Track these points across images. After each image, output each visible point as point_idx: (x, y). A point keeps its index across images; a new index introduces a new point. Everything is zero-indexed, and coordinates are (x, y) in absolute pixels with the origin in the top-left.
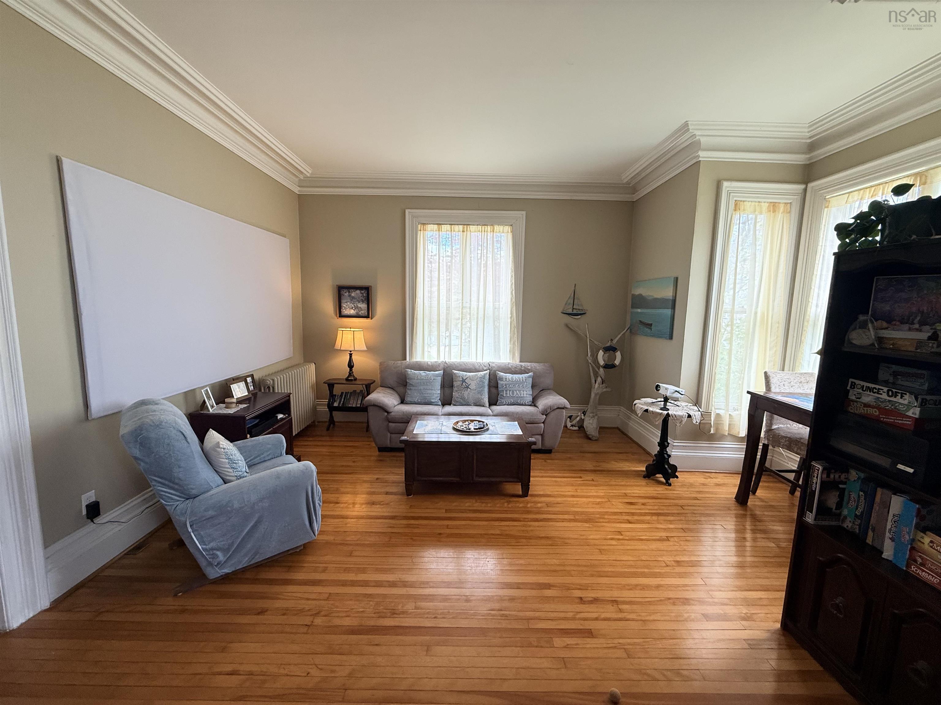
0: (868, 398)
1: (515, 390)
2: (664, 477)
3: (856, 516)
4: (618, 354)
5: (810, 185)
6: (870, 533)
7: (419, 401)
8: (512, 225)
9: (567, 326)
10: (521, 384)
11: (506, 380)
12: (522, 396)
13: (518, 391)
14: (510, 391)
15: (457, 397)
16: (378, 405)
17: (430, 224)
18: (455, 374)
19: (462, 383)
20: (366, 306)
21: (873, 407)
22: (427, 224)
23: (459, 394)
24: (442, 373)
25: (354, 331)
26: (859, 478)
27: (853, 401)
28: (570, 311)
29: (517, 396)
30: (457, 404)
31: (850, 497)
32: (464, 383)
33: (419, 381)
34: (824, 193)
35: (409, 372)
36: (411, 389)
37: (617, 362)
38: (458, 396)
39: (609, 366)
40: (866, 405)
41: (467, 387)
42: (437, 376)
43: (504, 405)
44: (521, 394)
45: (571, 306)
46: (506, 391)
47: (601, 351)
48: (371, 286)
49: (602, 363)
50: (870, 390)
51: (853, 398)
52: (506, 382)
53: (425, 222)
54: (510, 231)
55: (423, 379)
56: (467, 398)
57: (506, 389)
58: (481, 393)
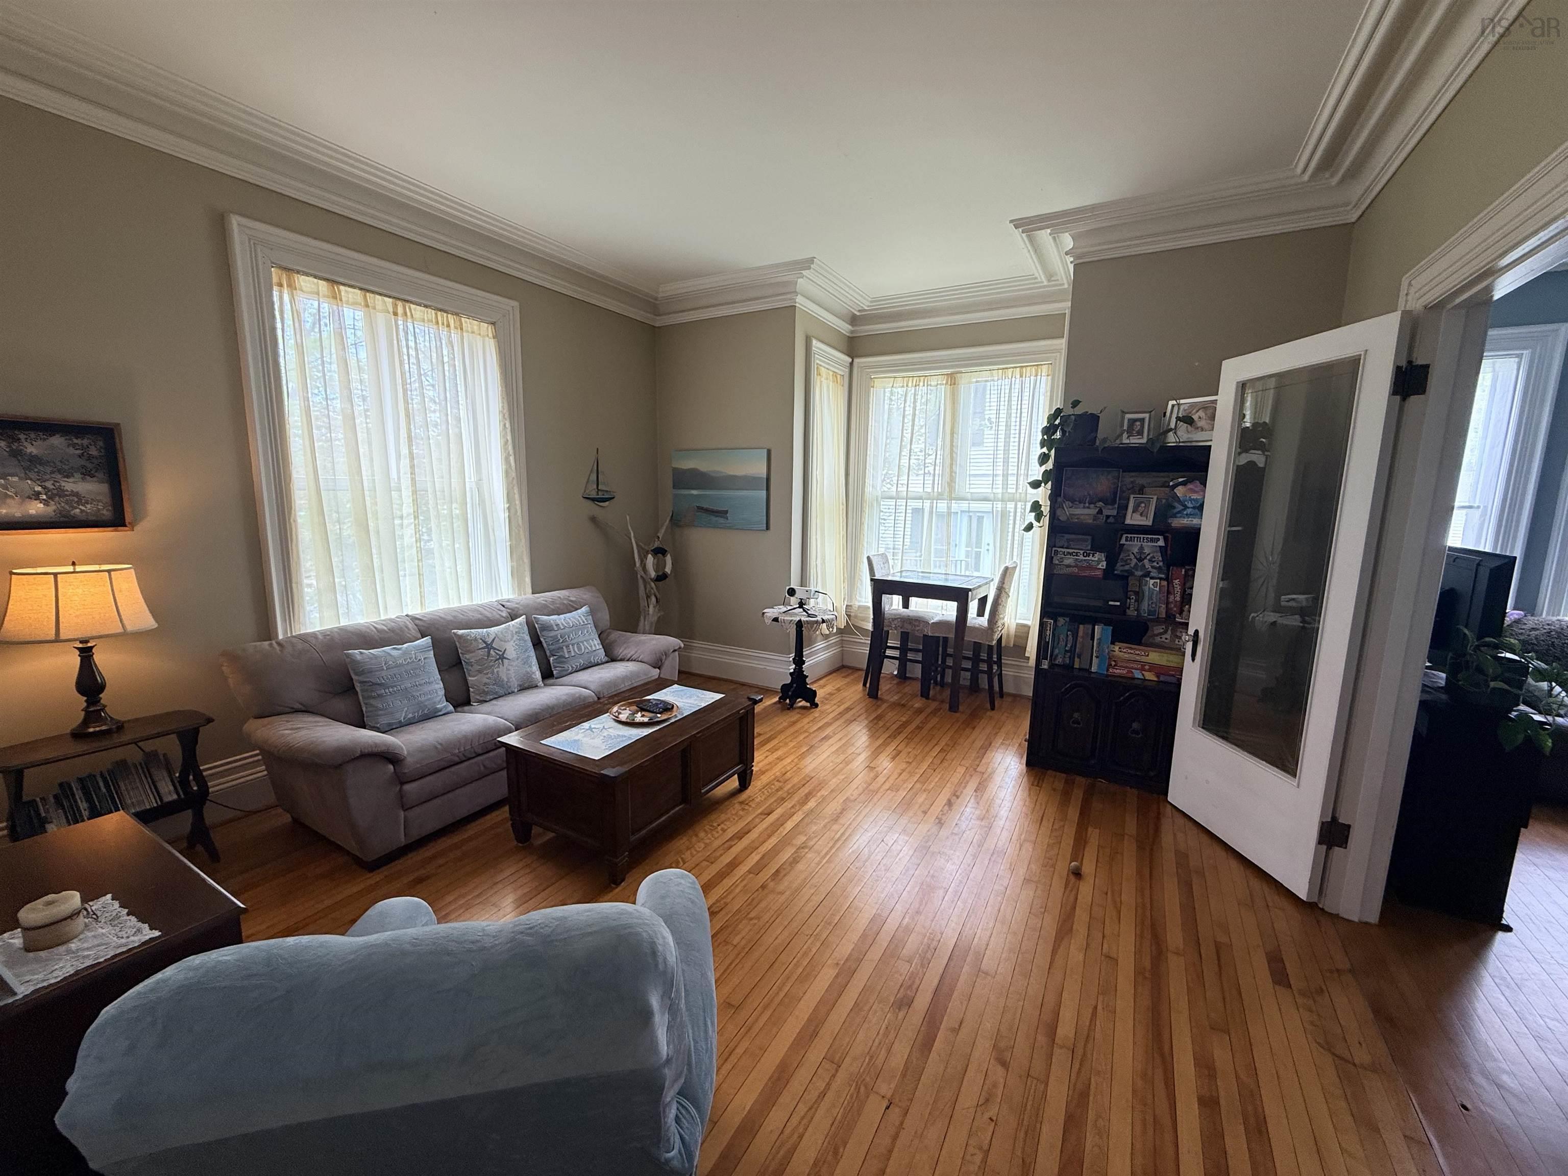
0: (1069, 561)
1: (582, 642)
2: (807, 701)
3: (1066, 651)
4: (668, 559)
5: (856, 360)
6: (1077, 660)
7: (410, 715)
8: (493, 324)
9: (593, 519)
10: (585, 628)
11: (559, 629)
12: (594, 649)
13: (585, 643)
14: (573, 645)
15: (486, 684)
16: (375, 750)
17: (307, 274)
18: (460, 637)
19: (489, 652)
20: (104, 488)
21: (1073, 567)
22: (298, 272)
23: (490, 675)
24: (430, 640)
25: (109, 571)
26: (1066, 622)
27: (1057, 565)
28: (593, 495)
29: (587, 651)
30: (489, 698)
31: (1059, 639)
32: (492, 652)
33: (395, 671)
34: (871, 372)
35: (359, 657)
36: (380, 696)
37: (668, 569)
38: (488, 681)
39: (661, 577)
40: (1068, 566)
41: (502, 657)
42: (422, 650)
43: (571, 673)
44: (591, 647)
45: (595, 487)
46: (567, 647)
47: (650, 556)
48: (119, 424)
49: (653, 574)
50: (1071, 554)
51: (1057, 562)
52: (560, 631)
53: (290, 266)
54: (490, 335)
55: (401, 665)
56: (506, 680)
57: (566, 644)
58: (526, 662)
